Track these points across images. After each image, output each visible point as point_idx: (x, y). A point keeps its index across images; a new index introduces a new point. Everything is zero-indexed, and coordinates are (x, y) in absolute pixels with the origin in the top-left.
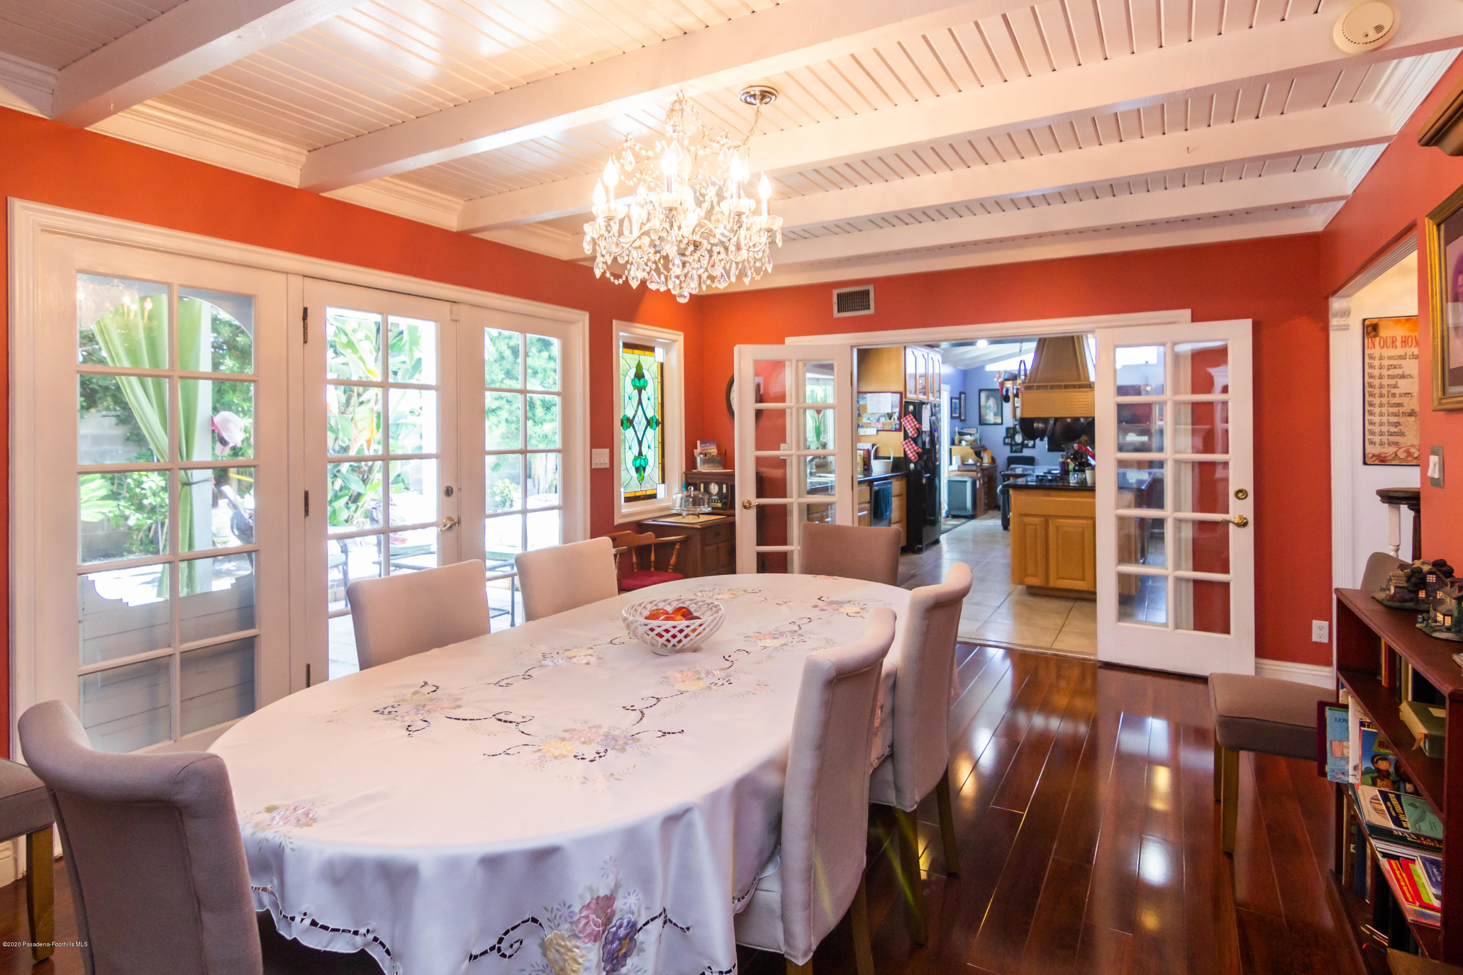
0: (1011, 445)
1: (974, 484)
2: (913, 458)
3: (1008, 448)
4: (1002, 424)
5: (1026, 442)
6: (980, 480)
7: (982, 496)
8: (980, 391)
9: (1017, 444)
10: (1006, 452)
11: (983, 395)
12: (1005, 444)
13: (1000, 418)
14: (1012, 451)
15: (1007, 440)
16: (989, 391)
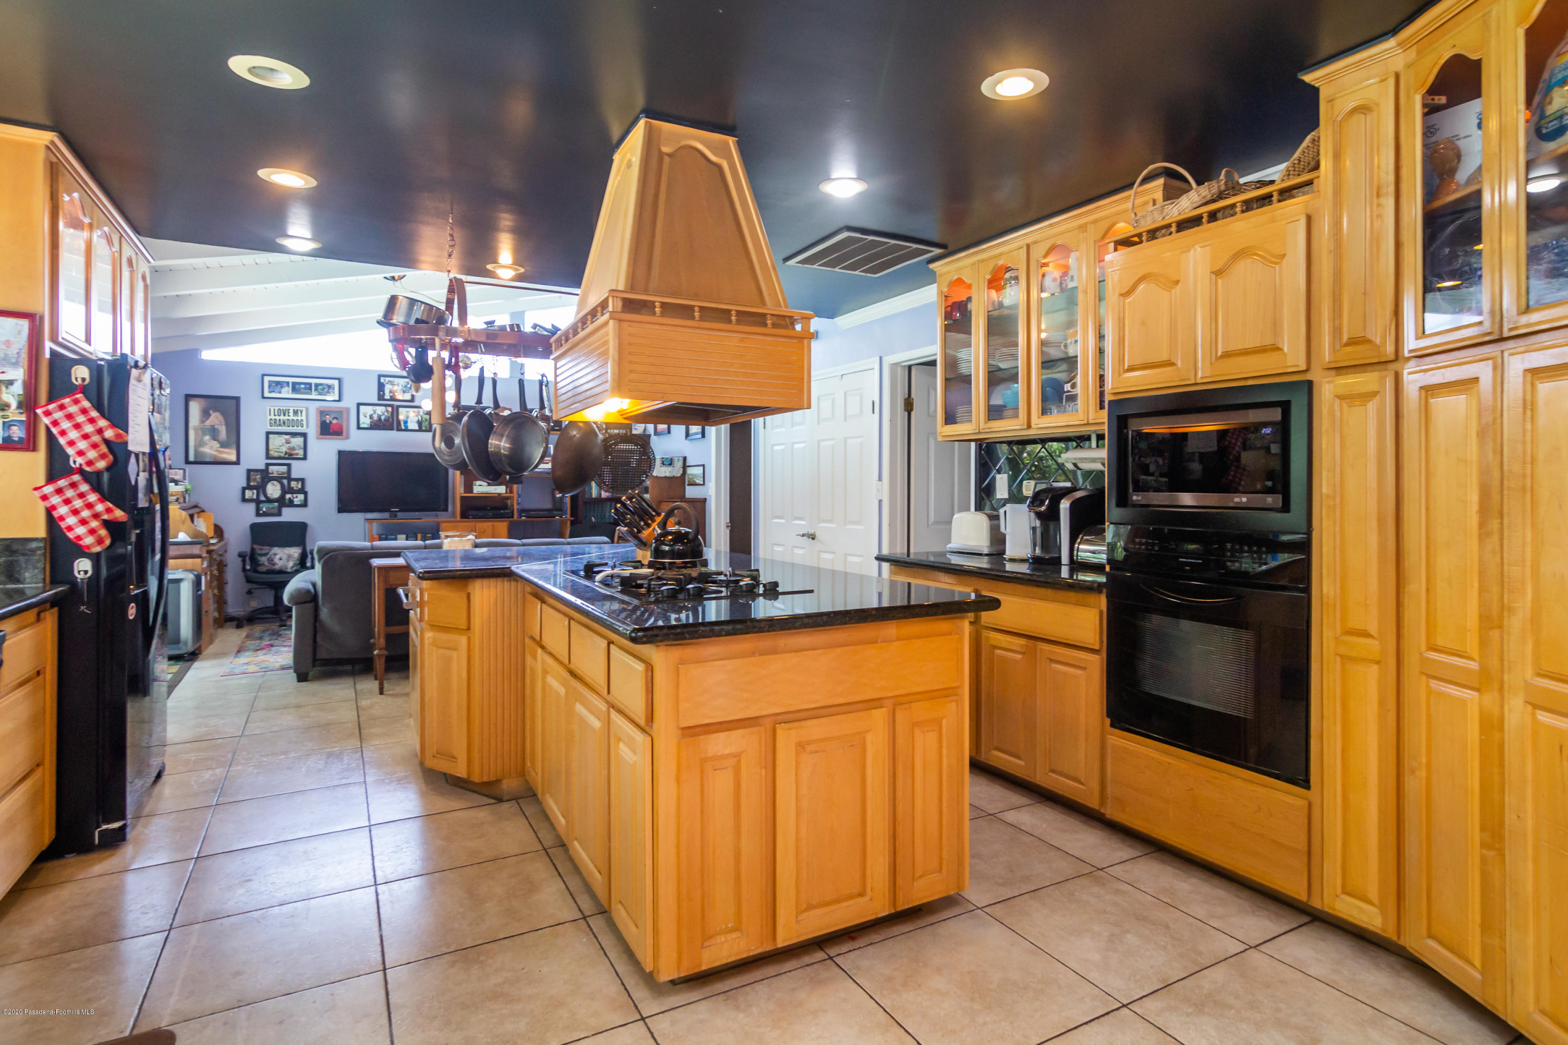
0: (258, 502)
1: (197, 583)
2: (89, 540)
3: (252, 507)
4: (237, 463)
5: (288, 496)
6: (206, 574)
7: (210, 607)
8: (188, 397)
9: (269, 500)
10: (248, 515)
11: (195, 408)
12: (244, 500)
13: (234, 452)
14: (258, 514)
15: (248, 494)
16: (210, 400)
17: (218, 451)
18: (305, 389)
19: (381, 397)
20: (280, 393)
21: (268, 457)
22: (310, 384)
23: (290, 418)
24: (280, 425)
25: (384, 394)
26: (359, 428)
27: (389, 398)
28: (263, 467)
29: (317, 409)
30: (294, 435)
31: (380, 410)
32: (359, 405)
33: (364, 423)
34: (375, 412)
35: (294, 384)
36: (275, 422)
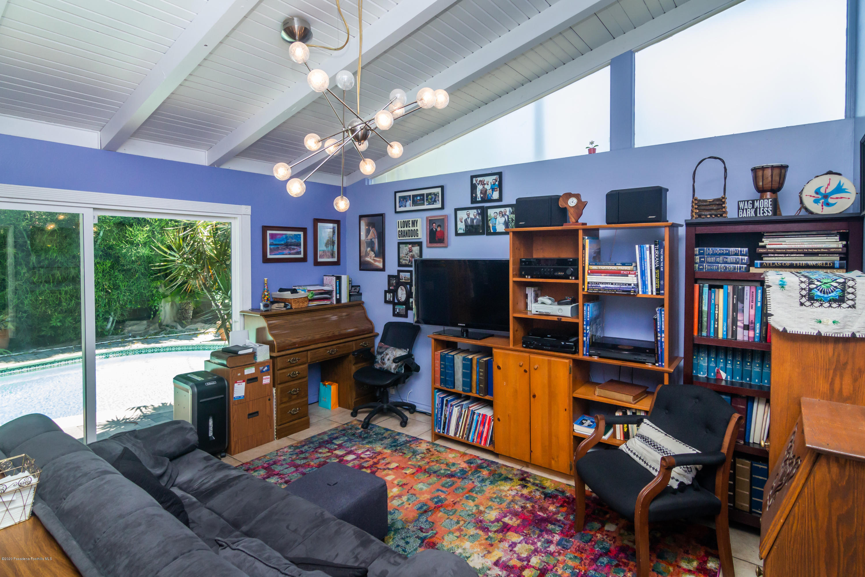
3: (390, 308)
4: (383, 269)
8: (361, 218)
12: (386, 302)
14: (394, 315)
15: (388, 297)
16: (370, 218)
17: (374, 260)
18: (420, 200)
19: (474, 200)
20: (405, 206)
21: (400, 265)
22: (423, 195)
23: (410, 229)
24: (404, 236)
25: (476, 197)
26: (457, 234)
27: (480, 199)
28: (396, 274)
29: (427, 218)
30: (413, 244)
31: (473, 213)
32: (456, 210)
33: (461, 229)
34: (468, 215)
35: (414, 196)
36: (402, 234)
